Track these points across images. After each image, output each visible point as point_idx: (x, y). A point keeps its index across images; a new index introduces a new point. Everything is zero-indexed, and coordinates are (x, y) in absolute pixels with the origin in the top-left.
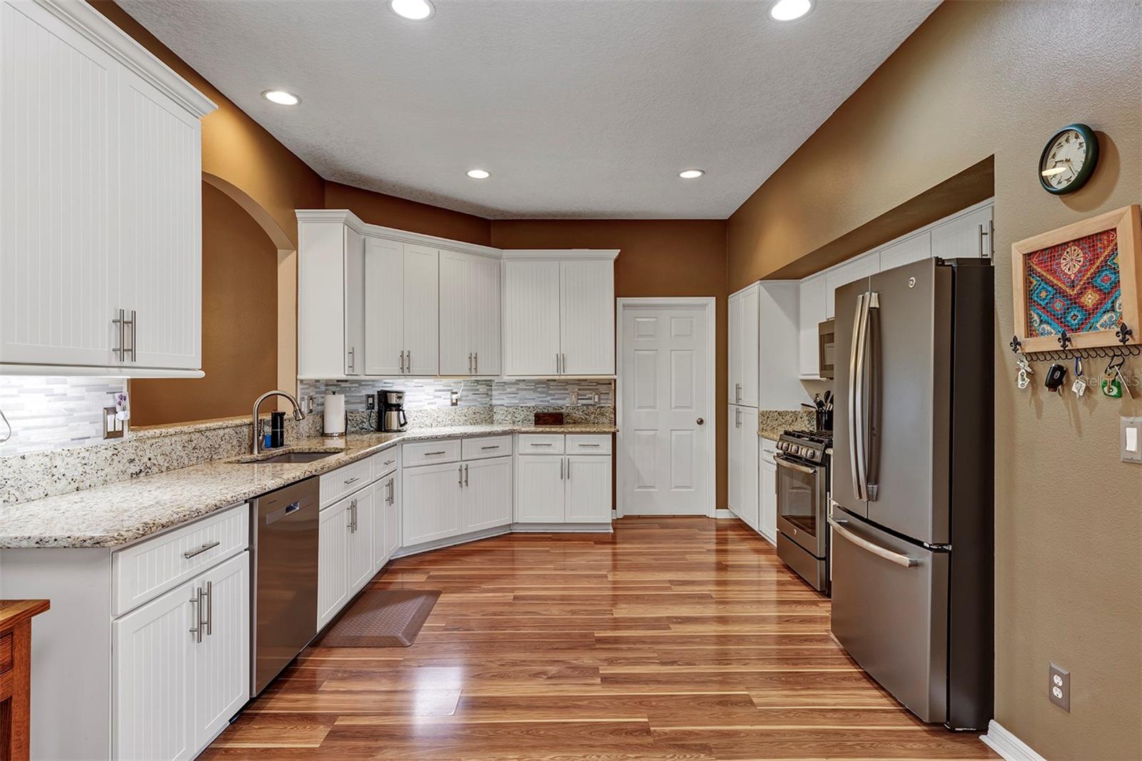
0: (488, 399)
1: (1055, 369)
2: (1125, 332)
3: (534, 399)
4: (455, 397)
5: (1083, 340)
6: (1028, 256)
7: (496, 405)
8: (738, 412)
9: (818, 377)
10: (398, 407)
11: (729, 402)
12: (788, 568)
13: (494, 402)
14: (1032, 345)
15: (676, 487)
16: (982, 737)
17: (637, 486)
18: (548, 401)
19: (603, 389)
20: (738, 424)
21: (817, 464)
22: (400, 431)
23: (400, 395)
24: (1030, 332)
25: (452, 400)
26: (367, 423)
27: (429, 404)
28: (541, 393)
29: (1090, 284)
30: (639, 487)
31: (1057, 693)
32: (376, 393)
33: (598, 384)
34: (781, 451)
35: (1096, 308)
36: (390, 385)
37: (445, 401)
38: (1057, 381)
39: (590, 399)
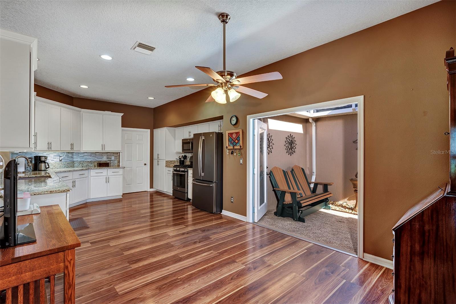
0: (72, 159)
1: (232, 152)
2: (241, 146)
3: (90, 159)
4: (61, 158)
5: (236, 147)
6: (228, 134)
7: (75, 161)
8: (158, 161)
9: (182, 152)
10: (44, 162)
11: (154, 158)
12: (176, 198)
13: (74, 160)
14: (229, 148)
15: (138, 184)
16: (221, 213)
17: (126, 184)
18: (96, 159)
19: (116, 155)
20: (158, 164)
21: (186, 172)
22: (45, 170)
23: (46, 157)
24: (229, 145)
25: (60, 159)
26: (29, 168)
27: (51, 161)
28: (93, 156)
29: (236, 139)
30: (126, 185)
31: (232, 201)
32: (34, 157)
33: (114, 154)
34: (174, 170)
35: (237, 142)
36: (37, 154)
37: (57, 159)
38: (232, 153)
39: (111, 158)
